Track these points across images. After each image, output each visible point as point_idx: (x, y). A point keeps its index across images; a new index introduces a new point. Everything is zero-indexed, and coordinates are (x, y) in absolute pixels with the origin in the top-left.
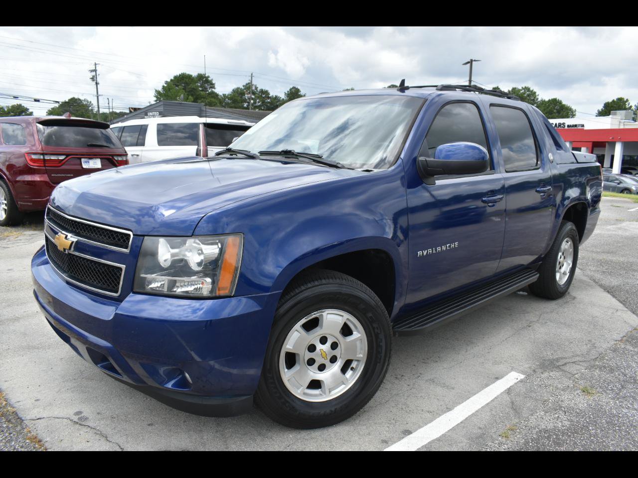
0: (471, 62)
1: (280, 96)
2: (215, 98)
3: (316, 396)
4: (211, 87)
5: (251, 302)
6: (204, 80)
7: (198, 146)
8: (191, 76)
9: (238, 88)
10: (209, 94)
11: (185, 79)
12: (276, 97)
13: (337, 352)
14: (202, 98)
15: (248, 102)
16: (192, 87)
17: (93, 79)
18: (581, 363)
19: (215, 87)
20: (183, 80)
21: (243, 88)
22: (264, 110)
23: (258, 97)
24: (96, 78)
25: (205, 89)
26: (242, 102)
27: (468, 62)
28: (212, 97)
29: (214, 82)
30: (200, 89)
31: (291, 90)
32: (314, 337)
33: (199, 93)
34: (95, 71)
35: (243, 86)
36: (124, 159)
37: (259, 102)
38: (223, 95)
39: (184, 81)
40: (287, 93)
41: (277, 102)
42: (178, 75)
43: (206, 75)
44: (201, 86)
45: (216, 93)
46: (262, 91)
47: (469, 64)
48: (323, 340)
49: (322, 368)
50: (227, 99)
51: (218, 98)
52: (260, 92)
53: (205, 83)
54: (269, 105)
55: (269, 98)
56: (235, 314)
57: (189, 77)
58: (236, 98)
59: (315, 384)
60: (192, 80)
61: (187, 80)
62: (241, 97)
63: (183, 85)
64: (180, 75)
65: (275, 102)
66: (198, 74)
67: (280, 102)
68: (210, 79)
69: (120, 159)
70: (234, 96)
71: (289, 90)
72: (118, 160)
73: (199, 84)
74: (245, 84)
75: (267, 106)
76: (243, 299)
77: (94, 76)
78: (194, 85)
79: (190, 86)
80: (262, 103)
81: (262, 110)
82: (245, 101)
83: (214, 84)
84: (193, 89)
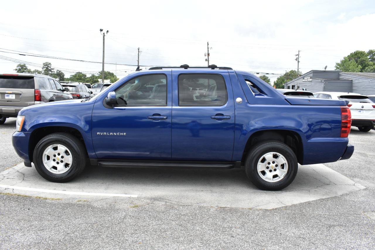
3: (55, 171)
5: (23, 134)
11: (358, 55)
13: (63, 159)
17: (296, 59)
24: (299, 59)
32: (56, 152)
34: (298, 55)
48: (59, 154)
49: (58, 163)
56: (20, 136)
59: (55, 168)
63: (356, 58)
76: (23, 133)
77: (297, 58)
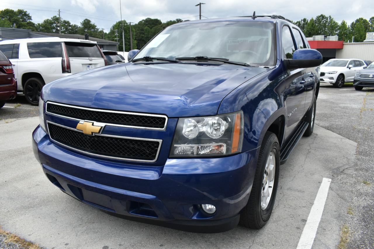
0: (200, 4)
1: (78, 25)
2: (32, 26)
4: (29, 19)
6: (23, 14)
7: (63, 58)
8: (14, 11)
9: (48, 20)
10: (28, 23)
11: (9, 13)
12: (75, 25)
13: (267, 178)
14: (23, 26)
15: (56, 29)
16: (15, 19)
18: (350, 169)
19: (32, 19)
20: (8, 13)
21: (51, 19)
22: (67, 34)
23: (63, 26)
25: (24, 20)
26: (52, 29)
27: (198, 5)
28: (30, 26)
29: (30, 15)
30: (21, 20)
31: (84, 21)
33: (20, 23)
35: (52, 18)
36: (11, 68)
37: (63, 29)
38: (38, 24)
39: (9, 15)
40: (82, 23)
41: (76, 29)
42: (4, 10)
43: (25, 11)
44: (21, 18)
45: (33, 23)
46: (65, 22)
47: (199, 6)
50: (41, 27)
51: (35, 26)
52: (63, 22)
53: (24, 16)
54: (70, 31)
55: (70, 26)
57: (12, 12)
58: (47, 26)
60: (14, 14)
61: (11, 14)
62: (51, 26)
63: (8, 17)
64: (5, 10)
65: (74, 29)
66: (18, 10)
67: (78, 29)
68: (27, 13)
69: (8, 68)
70: (46, 25)
71: (83, 21)
72: (6, 69)
73: (20, 17)
74: (52, 17)
75: (69, 31)
78: (17, 18)
79: (13, 18)
80: (66, 29)
81: (66, 34)
82: (54, 28)
83: (30, 17)
84: (16, 20)
